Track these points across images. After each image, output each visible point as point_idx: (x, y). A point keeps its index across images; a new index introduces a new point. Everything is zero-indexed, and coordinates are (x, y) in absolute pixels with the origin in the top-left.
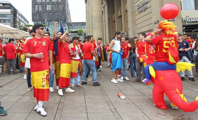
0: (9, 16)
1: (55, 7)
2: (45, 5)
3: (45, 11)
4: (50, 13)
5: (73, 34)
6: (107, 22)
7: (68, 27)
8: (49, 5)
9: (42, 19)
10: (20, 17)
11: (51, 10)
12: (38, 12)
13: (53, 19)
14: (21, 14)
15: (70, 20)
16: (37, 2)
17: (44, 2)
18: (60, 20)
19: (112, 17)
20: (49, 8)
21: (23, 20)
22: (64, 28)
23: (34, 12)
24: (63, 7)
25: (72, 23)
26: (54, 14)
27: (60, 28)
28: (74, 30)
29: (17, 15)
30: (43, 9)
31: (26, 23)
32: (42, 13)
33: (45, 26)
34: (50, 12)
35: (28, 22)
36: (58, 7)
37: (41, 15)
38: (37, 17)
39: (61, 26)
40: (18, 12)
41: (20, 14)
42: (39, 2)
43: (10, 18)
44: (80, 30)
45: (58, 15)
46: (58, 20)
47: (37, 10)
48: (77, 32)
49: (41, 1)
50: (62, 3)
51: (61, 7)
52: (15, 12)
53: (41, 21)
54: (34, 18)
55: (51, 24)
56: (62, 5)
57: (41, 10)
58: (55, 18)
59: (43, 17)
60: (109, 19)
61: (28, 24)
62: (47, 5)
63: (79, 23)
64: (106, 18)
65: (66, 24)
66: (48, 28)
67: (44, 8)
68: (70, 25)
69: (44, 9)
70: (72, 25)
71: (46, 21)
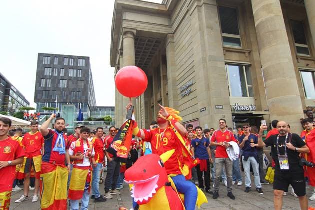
1: (73, 84)
2: (57, 80)
3: (56, 88)
4: (64, 92)
5: (98, 123)
6: (143, 108)
7: (91, 112)
8: (64, 81)
9: (51, 100)
10: (15, 96)
11: (66, 87)
12: (45, 89)
13: (68, 101)
14: (18, 91)
15: (95, 103)
16: (46, 74)
17: (55, 76)
18: (79, 102)
19: (150, 101)
20: (63, 84)
21: (20, 100)
22: (84, 114)
23: (40, 89)
24: (85, 85)
25: (98, 107)
26: (70, 94)
27: (78, 113)
28: (99, 117)
29: (11, 92)
30: (53, 86)
31: (25, 104)
32: (51, 91)
33: (55, 110)
34: (65, 90)
35: (29, 104)
36: (77, 84)
37: (51, 94)
38: (44, 97)
39: (80, 111)
40: (12, 88)
41: (16, 91)
42: (48, 75)
44: (107, 118)
45: (76, 96)
46: (76, 103)
47: (44, 86)
48: (103, 120)
49: (51, 75)
50: (84, 79)
51: (81, 84)
52: (8, 87)
53: (49, 103)
54: (38, 98)
55: (65, 108)
56: (83, 82)
57: (50, 86)
58: (72, 99)
59: (53, 97)
60: (146, 103)
61: (28, 106)
62: (61, 81)
63: (107, 107)
64: (143, 102)
65: (88, 108)
66: (59, 114)
67: (56, 85)
68: (94, 109)
70: (96, 110)
71: (58, 103)
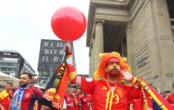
0: (15, 65)
2: (52, 56)
3: (51, 62)
4: (56, 65)
8: (56, 57)
9: (48, 70)
10: (27, 67)
11: (57, 61)
12: (44, 62)
14: (28, 64)
16: (45, 53)
17: (51, 54)
20: (55, 59)
21: (29, 69)
23: (41, 62)
29: (24, 64)
30: (49, 61)
31: (32, 72)
32: (48, 64)
33: (50, 76)
34: (56, 63)
35: (34, 72)
37: (48, 66)
38: (43, 68)
40: (25, 62)
41: (27, 64)
42: (47, 53)
43: (16, 67)
47: (44, 61)
49: (48, 53)
52: (22, 61)
53: (47, 71)
54: (40, 68)
57: (47, 60)
59: (49, 68)
61: (34, 73)
62: (54, 57)
63: (84, 75)
67: (51, 59)
69: (51, 61)
71: (52, 72)
